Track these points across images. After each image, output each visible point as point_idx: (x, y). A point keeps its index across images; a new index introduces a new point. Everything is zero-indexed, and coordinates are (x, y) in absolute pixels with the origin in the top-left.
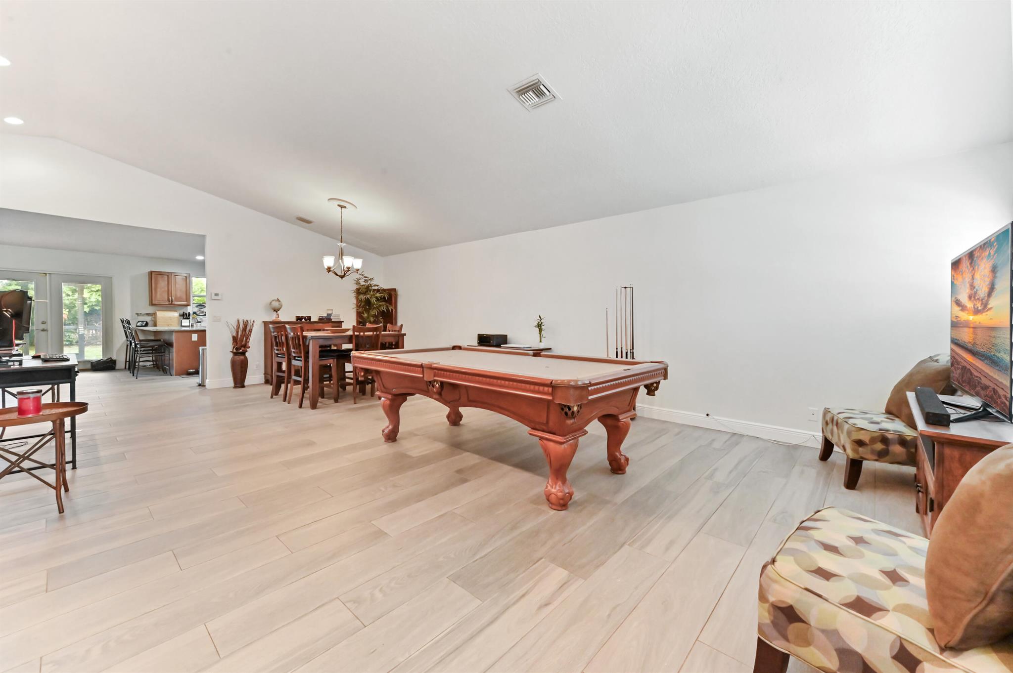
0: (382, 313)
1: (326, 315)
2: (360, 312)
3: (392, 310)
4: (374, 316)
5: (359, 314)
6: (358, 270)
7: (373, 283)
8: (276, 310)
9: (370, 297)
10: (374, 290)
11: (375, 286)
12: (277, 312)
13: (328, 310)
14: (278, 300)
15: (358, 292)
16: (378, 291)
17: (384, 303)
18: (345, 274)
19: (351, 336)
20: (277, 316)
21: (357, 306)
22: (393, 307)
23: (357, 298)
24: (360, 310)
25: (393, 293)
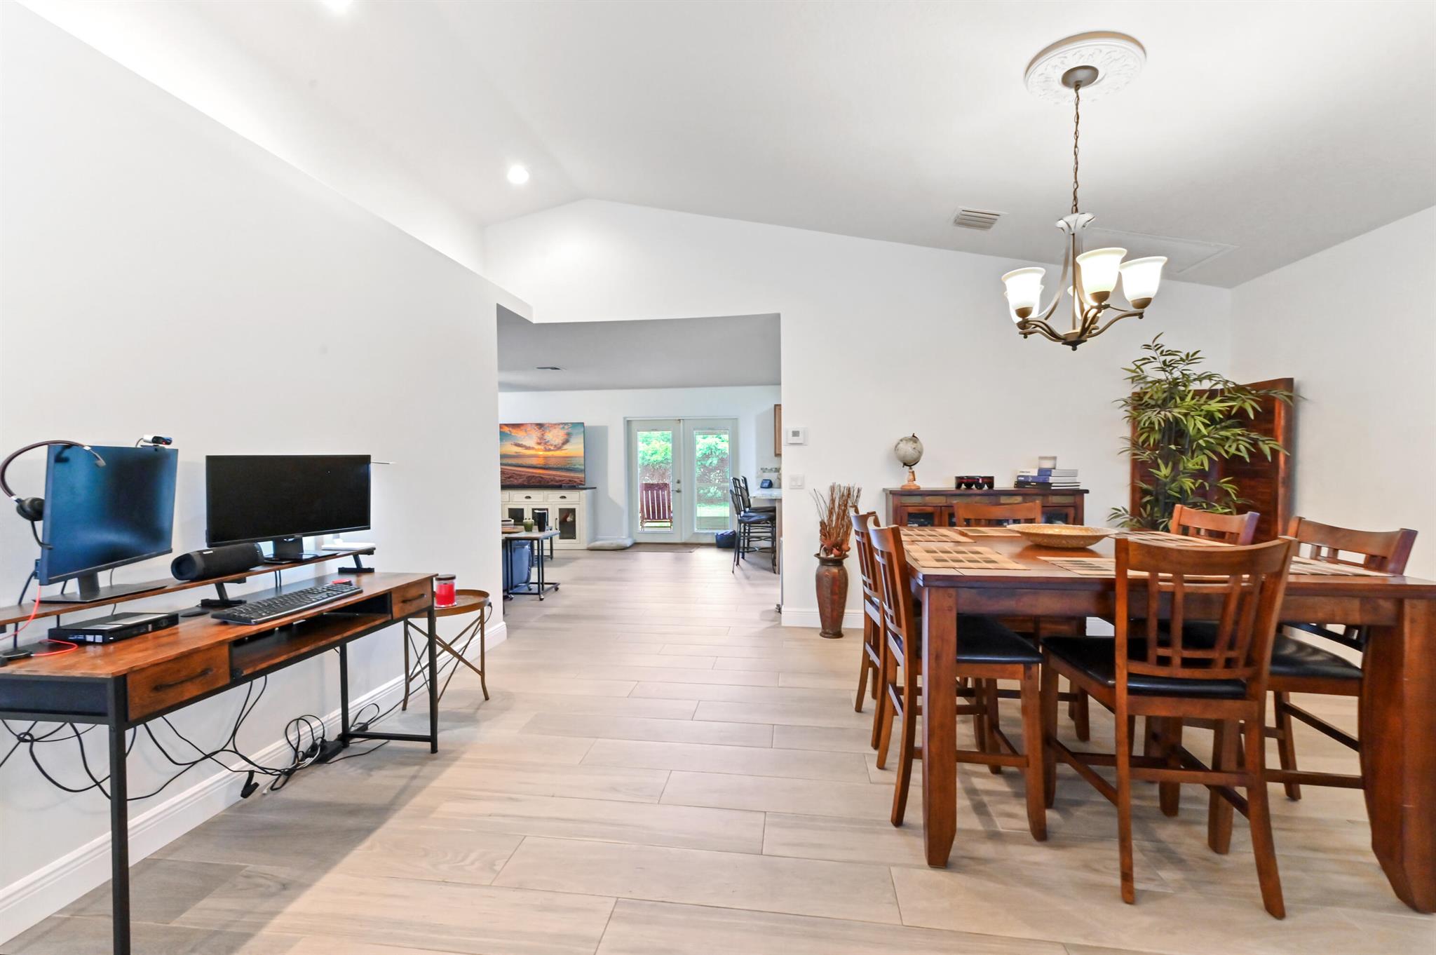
0: (1231, 466)
1: (1034, 473)
2: (1143, 463)
3: (1275, 453)
4: (1200, 474)
5: (1140, 470)
6: (1144, 303)
7: (1195, 369)
8: (909, 463)
9: (1186, 415)
10: (1199, 393)
11: (1200, 379)
12: (910, 466)
13: (1042, 458)
14: (914, 439)
15: (1139, 403)
16: (1212, 394)
17: (1238, 431)
18: (1084, 330)
19: (1108, 585)
20: (911, 477)
21: (1134, 444)
22: (1281, 442)
23: (1135, 423)
24: (1145, 456)
25: (1280, 394)
